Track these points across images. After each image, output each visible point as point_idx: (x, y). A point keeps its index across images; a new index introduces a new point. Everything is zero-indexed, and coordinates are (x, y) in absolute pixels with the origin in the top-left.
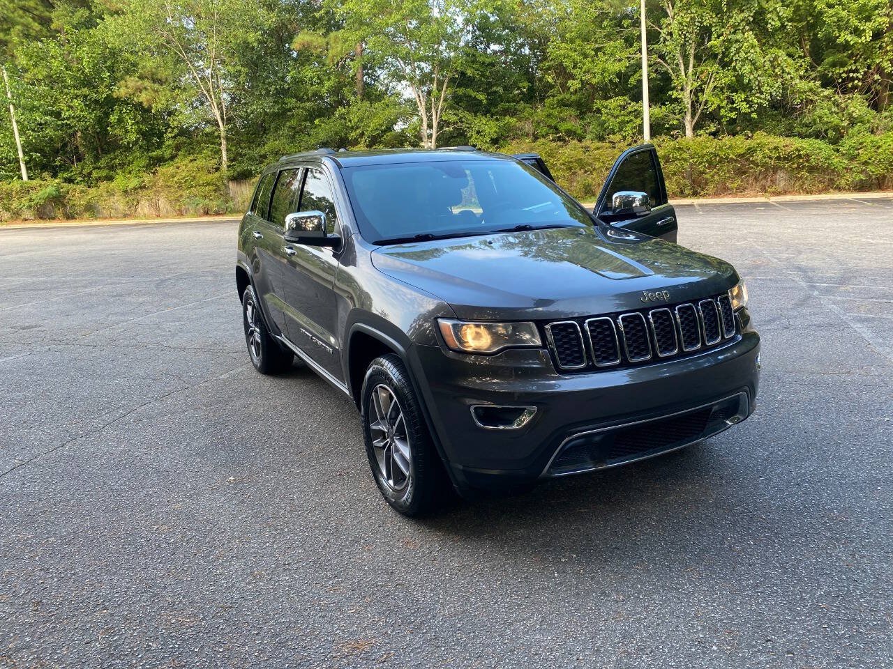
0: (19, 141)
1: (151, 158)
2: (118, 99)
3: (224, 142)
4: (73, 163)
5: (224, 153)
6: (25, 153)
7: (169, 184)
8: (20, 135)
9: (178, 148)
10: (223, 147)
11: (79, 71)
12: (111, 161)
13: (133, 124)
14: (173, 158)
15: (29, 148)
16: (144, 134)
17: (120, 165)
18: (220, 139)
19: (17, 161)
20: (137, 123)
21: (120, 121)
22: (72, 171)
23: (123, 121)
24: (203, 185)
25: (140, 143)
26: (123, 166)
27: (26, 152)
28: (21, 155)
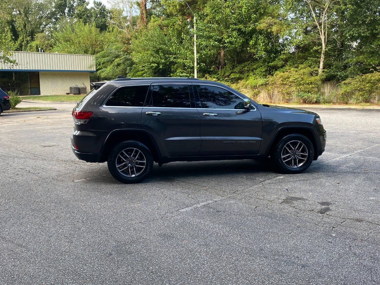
0: (196, 56)
2: (258, 31)
3: (322, 56)
4: (219, 69)
5: (321, 64)
7: (285, 82)
8: (197, 53)
10: (322, 60)
12: (243, 68)
14: (283, 66)
15: (201, 60)
17: (247, 70)
19: (193, 68)
21: (256, 43)
22: (218, 74)
24: (308, 84)
26: (248, 72)
27: (198, 63)
28: (195, 64)
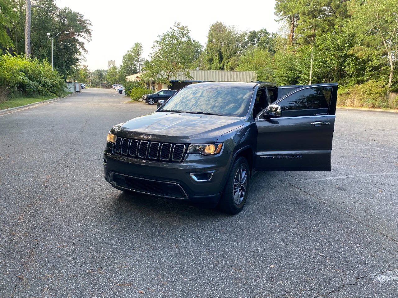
0: (311, 72)
1: (358, 80)
2: (350, 55)
3: (391, 74)
4: (329, 81)
5: (390, 79)
6: (312, 77)
7: (359, 92)
8: (312, 70)
9: (371, 76)
10: (390, 77)
11: (336, 44)
13: (353, 66)
14: (367, 80)
15: (314, 75)
16: (357, 70)
17: (345, 83)
18: (390, 72)
19: (309, 80)
20: (356, 65)
21: (349, 64)
23: (350, 64)
25: (355, 74)
28: (311, 78)
